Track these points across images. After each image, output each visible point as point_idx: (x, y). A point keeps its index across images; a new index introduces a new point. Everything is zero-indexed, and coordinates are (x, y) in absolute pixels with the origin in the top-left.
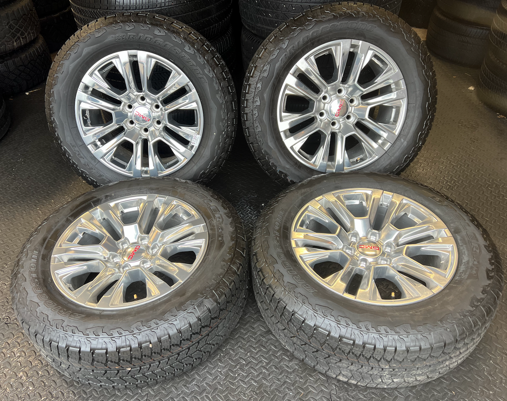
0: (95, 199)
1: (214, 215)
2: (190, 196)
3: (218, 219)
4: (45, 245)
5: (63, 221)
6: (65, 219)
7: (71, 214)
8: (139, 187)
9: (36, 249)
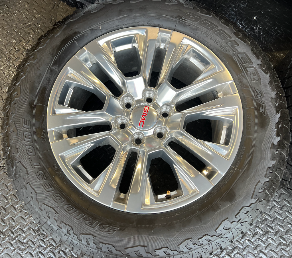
0: (79, 35)
1: (244, 68)
2: (205, 33)
3: (252, 76)
4: (34, 114)
5: (46, 74)
6: (48, 70)
7: (53, 61)
8: (132, 15)
9: (24, 122)
